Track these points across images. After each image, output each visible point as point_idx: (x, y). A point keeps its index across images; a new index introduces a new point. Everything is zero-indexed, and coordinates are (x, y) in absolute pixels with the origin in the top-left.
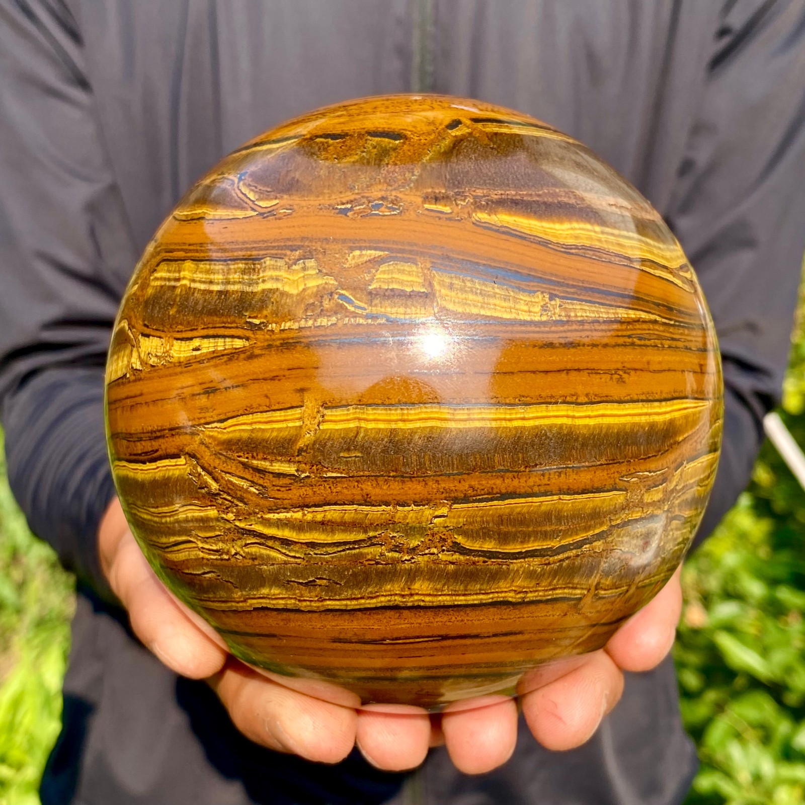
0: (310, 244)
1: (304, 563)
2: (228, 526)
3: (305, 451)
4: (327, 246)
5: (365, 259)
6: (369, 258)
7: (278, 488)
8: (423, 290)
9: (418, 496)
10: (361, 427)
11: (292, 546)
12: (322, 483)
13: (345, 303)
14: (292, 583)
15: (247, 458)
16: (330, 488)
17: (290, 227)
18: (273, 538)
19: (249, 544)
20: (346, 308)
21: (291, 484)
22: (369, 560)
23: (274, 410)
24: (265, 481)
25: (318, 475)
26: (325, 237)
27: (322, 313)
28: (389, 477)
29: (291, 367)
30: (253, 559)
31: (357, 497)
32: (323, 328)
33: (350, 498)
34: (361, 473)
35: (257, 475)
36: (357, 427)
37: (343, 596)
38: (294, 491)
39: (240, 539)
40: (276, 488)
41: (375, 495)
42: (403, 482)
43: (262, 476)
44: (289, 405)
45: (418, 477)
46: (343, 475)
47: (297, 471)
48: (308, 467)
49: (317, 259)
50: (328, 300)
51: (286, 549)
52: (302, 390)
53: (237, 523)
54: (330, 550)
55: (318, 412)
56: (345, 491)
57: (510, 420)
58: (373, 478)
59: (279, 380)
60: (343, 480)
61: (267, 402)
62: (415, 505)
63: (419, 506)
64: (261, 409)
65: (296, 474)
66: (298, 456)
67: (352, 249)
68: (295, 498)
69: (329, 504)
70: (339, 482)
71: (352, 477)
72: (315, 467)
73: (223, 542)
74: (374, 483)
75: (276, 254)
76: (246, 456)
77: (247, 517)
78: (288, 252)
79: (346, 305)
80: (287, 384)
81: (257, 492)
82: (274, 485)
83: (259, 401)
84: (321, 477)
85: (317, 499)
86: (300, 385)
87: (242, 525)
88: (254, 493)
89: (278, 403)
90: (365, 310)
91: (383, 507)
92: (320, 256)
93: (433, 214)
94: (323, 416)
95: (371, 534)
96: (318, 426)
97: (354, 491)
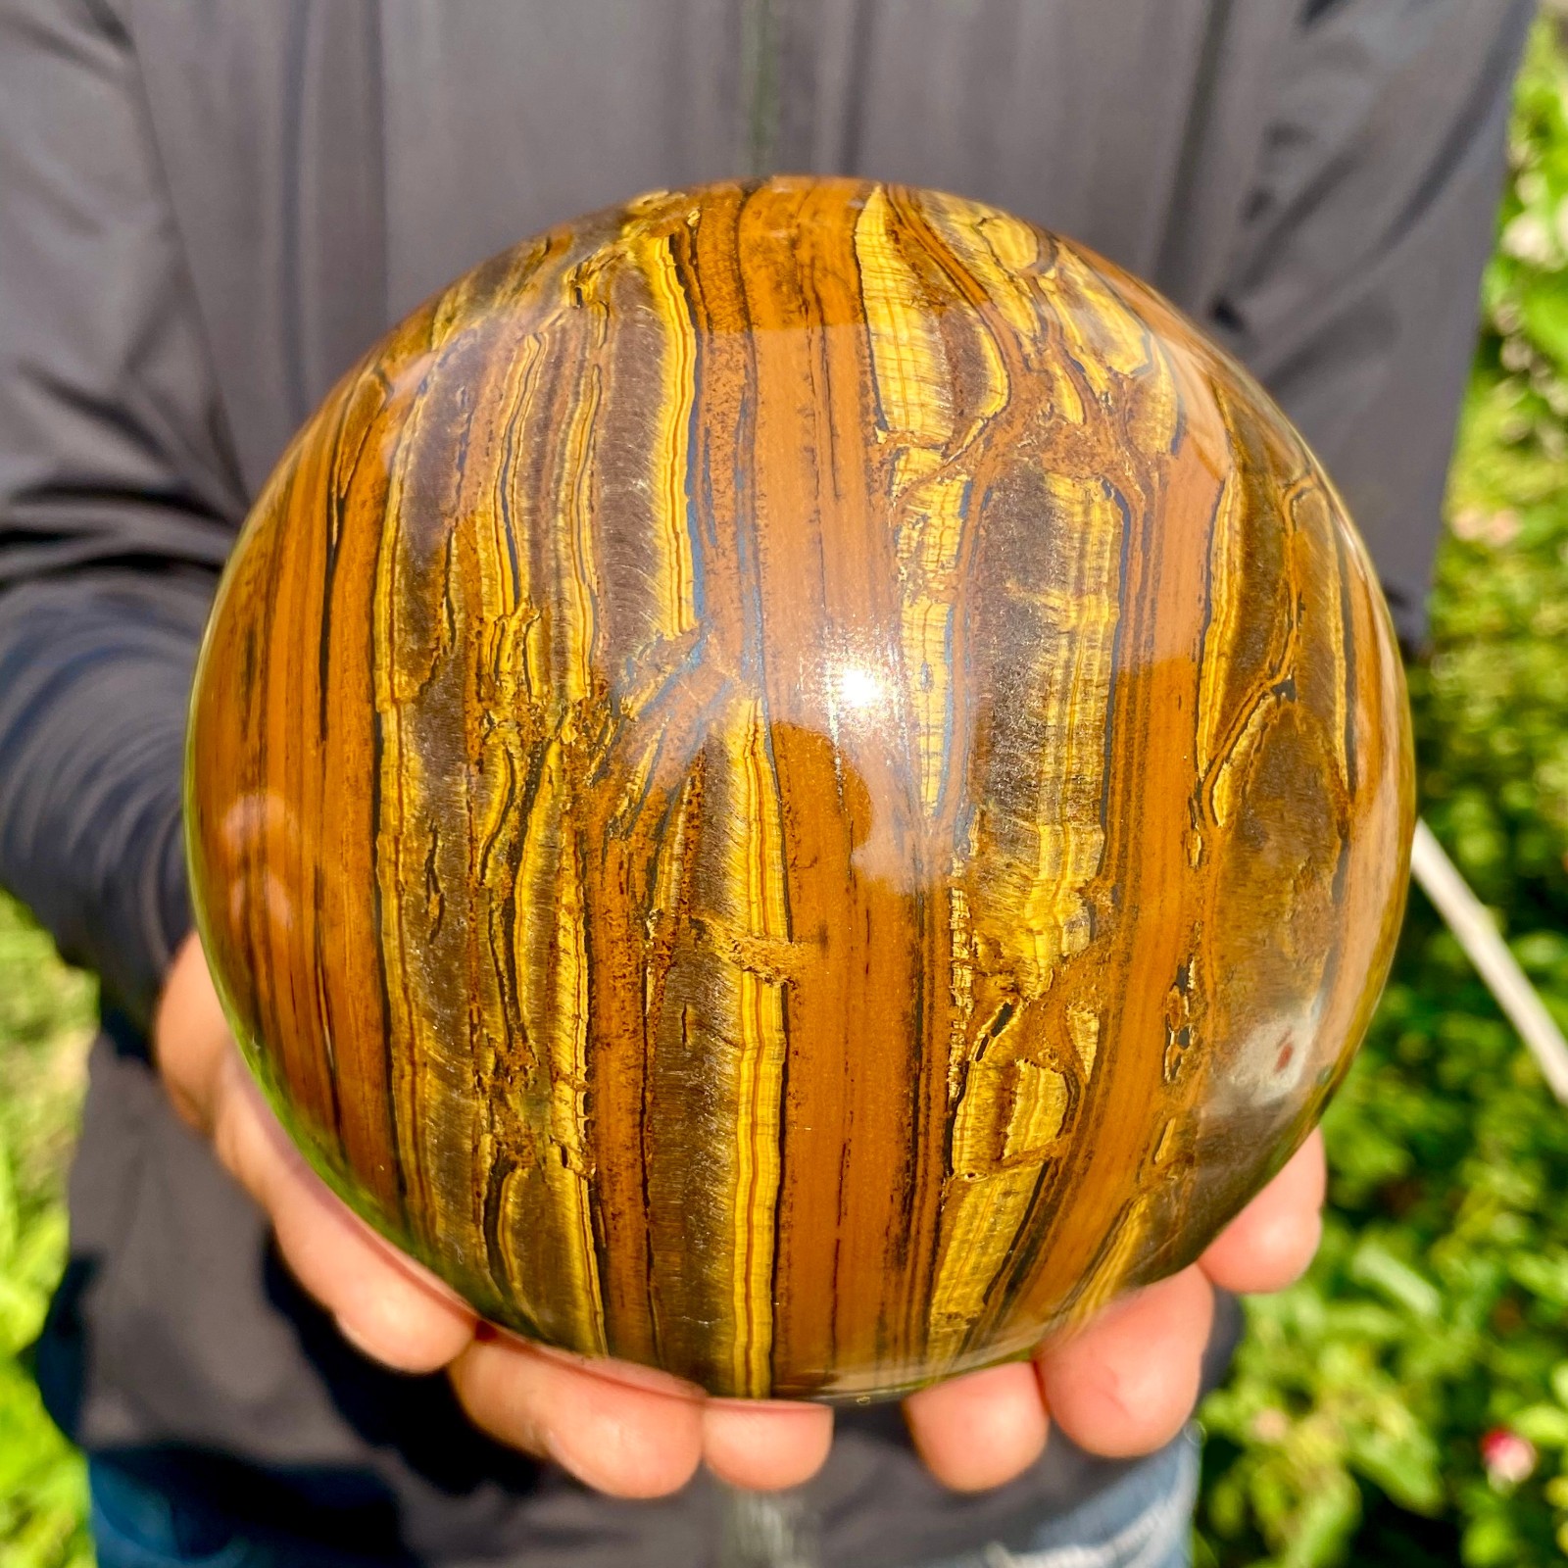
0: (1123, 927)
1: (473, 884)
2: (551, 721)
3: (699, 937)
4: (1114, 965)
5: (1080, 1043)
6: (1081, 1050)
7: (626, 866)
8: (1007, 1152)
9: (604, 1131)
10: (743, 1050)
11: (506, 867)
12: (633, 962)
13: (994, 1018)
14: (431, 838)
15: (690, 802)
16: (624, 976)
17: (1163, 873)
18: (523, 829)
19: (511, 763)
20: (984, 1023)
21: (634, 896)
22: (480, 1016)
23: (785, 878)
24: (641, 837)
25: (650, 957)
26: (1134, 955)
27: (979, 974)
28: (644, 1089)
29: (873, 916)
30: (480, 763)
31: (603, 1024)
32: (948, 981)
33: (602, 1011)
34: (651, 1041)
35: (654, 821)
36: (744, 1044)
37: (407, 936)
38: (618, 900)
39: (522, 745)
40: (625, 860)
41: (607, 1060)
42: (633, 1112)
43: (652, 832)
44: (794, 911)
45: (642, 1139)
46: (648, 1006)
47: (660, 913)
48: (668, 938)
49: (1087, 951)
50: (1004, 984)
51: (501, 850)
52: (823, 939)
53: (555, 748)
54: (500, 944)
55: (778, 971)
56: (616, 1005)
57: (747, 1280)
58: (642, 1061)
59: (847, 890)
60: (639, 1005)
61: (803, 862)
62: (586, 1123)
63: (586, 1128)
64: (790, 845)
65: (654, 911)
66: (691, 920)
67: (1103, 1016)
68: (606, 900)
69: (591, 967)
70: (634, 997)
71: (645, 1024)
72: (665, 951)
73: (517, 695)
74: (632, 1062)
75: (1109, 856)
76: (695, 800)
77: (568, 777)
78: (1110, 883)
79: (990, 1022)
80: (839, 908)
81: (619, 814)
82: (631, 855)
83: (807, 842)
84: (645, 962)
85: (602, 943)
86: (834, 933)
87: (552, 759)
88: (616, 806)
89: (800, 887)
90: (978, 1059)
91: (584, 1069)
92: (1096, 955)
93: (1156, 1137)
94: (768, 980)
95: (531, 1034)
96: (750, 969)
97: (615, 1023)
